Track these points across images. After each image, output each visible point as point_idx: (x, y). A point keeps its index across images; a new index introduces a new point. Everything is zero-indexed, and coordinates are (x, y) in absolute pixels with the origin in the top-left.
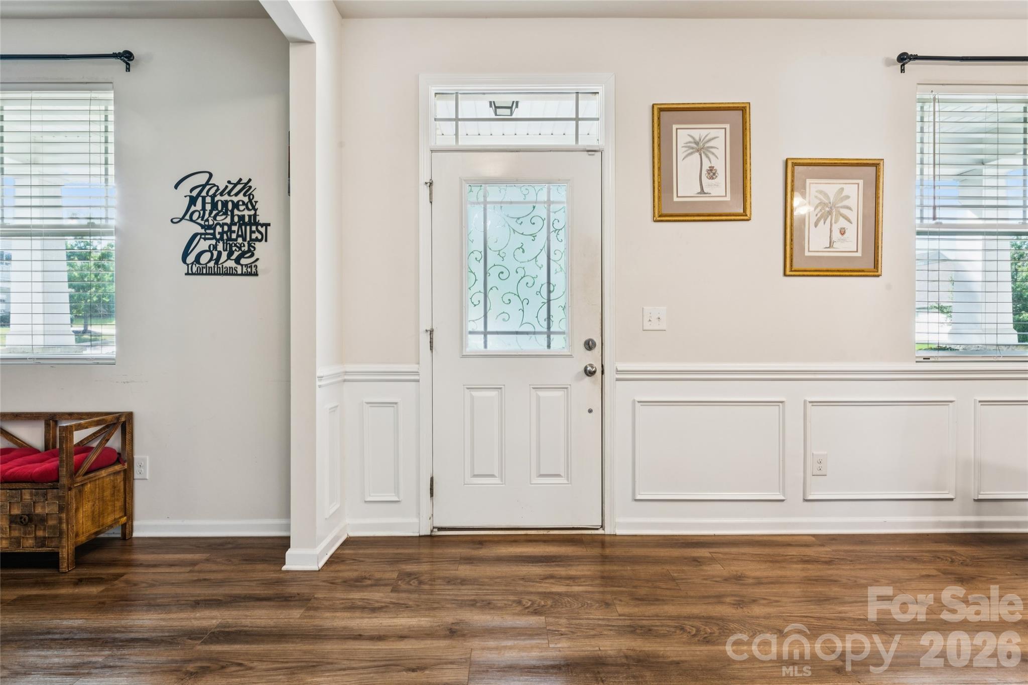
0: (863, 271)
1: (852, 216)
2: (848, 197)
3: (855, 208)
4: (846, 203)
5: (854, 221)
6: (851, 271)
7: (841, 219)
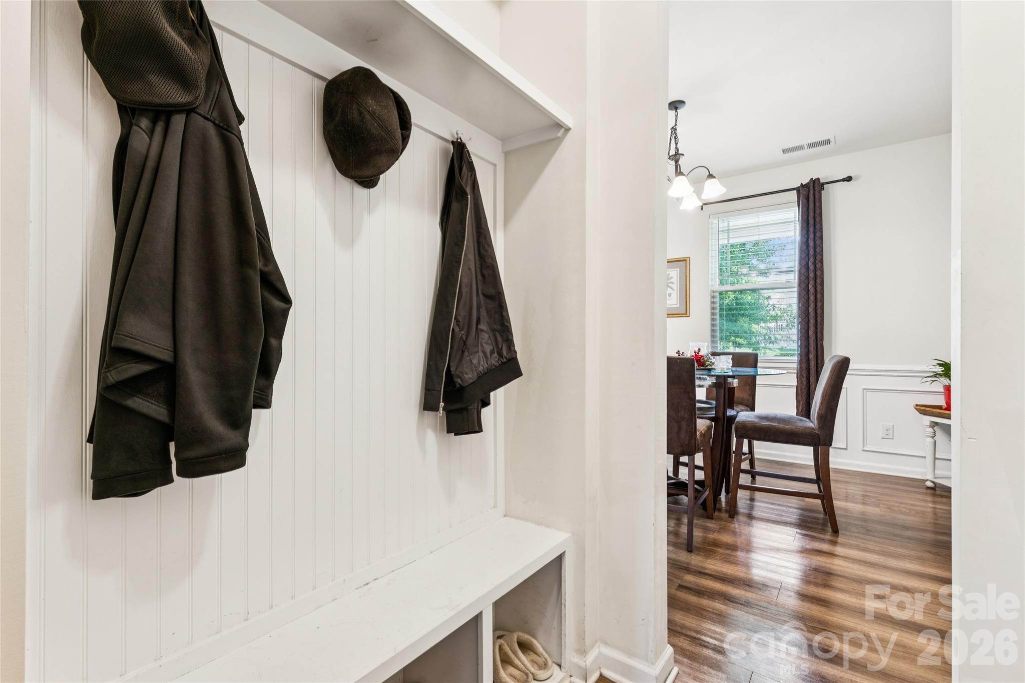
0: (678, 314)
1: (674, 286)
2: (672, 278)
3: (675, 283)
4: (671, 281)
5: (675, 288)
6: (672, 315)
7: (669, 289)
